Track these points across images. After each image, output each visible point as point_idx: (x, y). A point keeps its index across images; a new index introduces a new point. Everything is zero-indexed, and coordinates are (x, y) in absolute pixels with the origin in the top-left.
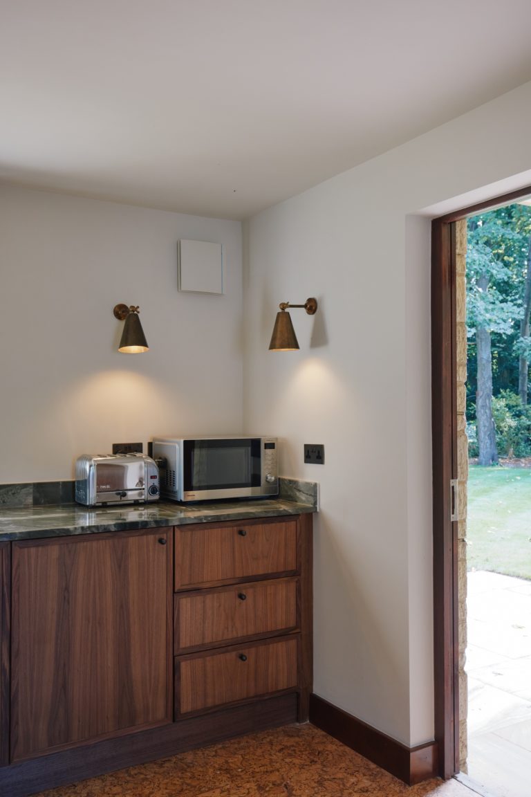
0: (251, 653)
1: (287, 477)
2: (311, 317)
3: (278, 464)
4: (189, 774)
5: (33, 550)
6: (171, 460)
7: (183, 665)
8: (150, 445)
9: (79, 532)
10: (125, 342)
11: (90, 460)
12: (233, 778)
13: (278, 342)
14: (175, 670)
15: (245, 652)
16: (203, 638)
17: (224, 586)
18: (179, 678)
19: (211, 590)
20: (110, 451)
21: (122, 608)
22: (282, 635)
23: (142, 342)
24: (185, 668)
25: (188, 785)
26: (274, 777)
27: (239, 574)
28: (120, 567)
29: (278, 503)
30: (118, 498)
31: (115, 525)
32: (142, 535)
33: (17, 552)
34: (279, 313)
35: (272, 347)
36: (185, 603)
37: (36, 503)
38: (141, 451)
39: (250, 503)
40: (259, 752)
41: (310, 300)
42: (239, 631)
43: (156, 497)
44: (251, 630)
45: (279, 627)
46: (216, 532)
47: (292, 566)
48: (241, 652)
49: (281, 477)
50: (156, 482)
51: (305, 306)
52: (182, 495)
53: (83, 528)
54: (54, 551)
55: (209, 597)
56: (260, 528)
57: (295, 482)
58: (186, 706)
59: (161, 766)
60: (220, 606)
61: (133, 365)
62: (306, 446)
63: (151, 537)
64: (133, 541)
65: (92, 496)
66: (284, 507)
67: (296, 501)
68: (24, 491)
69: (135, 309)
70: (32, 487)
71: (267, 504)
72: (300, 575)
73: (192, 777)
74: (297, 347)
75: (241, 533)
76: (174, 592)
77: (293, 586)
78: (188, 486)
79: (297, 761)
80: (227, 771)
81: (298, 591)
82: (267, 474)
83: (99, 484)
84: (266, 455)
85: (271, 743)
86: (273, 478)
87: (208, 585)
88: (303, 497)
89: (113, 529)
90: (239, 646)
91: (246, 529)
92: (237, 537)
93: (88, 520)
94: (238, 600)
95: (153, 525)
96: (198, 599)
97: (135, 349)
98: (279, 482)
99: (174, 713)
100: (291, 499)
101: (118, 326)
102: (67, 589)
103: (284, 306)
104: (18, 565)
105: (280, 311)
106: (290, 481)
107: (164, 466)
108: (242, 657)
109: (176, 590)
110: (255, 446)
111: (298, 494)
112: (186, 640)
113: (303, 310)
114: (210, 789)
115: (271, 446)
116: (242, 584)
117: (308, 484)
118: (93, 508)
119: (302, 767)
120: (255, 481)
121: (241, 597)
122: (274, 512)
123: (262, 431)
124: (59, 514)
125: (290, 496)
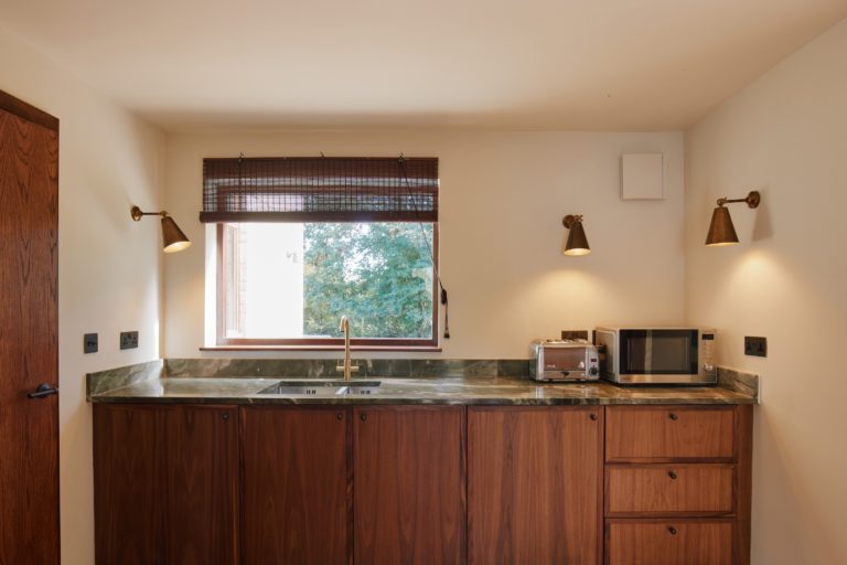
0: (681, 528)
1: (726, 367)
2: (754, 211)
3: (717, 355)
5: (483, 414)
6: (609, 346)
7: (613, 527)
8: (594, 332)
9: (520, 403)
10: (570, 245)
11: (539, 343)
13: (715, 237)
14: (606, 529)
15: (675, 526)
16: (633, 505)
17: (652, 463)
18: (609, 537)
19: (642, 465)
20: (560, 337)
21: (557, 470)
22: (717, 517)
23: (585, 245)
24: (615, 529)
27: (670, 454)
28: (555, 435)
29: (717, 391)
30: (562, 376)
31: (551, 400)
32: (575, 410)
33: (470, 412)
34: (716, 210)
35: (709, 241)
36: (616, 475)
37: (500, 375)
38: (586, 339)
39: (687, 389)
41: (752, 194)
42: (669, 505)
43: (596, 377)
44: (682, 507)
45: (713, 509)
46: (647, 414)
47: (728, 453)
48: (670, 525)
49: (721, 366)
50: (596, 365)
51: (746, 200)
52: (619, 378)
53: (523, 400)
54: (500, 416)
55: (639, 473)
56: (692, 414)
57: (734, 373)
58: (616, 561)
60: (650, 481)
61: (577, 264)
62: (747, 338)
63: (583, 413)
64: (568, 415)
65: (541, 373)
66: (719, 396)
67: (734, 391)
68: (491, 366)
69: (579, 218)
70: (496, 365)
71: (702, 391)
72: (737, 463)
74: (736, 240)
75: (672, 417)
76: (605, 463)
77: (728, 473)
78: (624, 370)
81: (735, 479)
82: (705, 364)
83: (546, 363)
84: (704, 348)
86: (711, 367)
87: (637, 461)
88: (742, 388)
89: (549, 403)
90: (671, 519)
91: (678, 414)
92: (668, 420)
93: (539, 393)
94: (669, 478)
95: (585, 403)
96: (628, 472)
97: (578, 252)
98: (718, 371)
100: (730, 388)
101: (564, 233)
102: (510, 447)
103: (721, 202)
104: (472, 425)
105: (717, 206)
106: (729, 372)
107: (603, 351)
108: (671, 530)
109: (607, 461)
110: (692, 337)
111: (737, 384)
112: (615, 505)
113: (745, 204)
115: (706, 337)
116: (673, 464)
117: (747, 375)
118: (542, 383)
120: (693, 369)
121: (672, 475)
122: (707, 400)
123: (702, 323)
124: (513, 386)
125: (729, 386)
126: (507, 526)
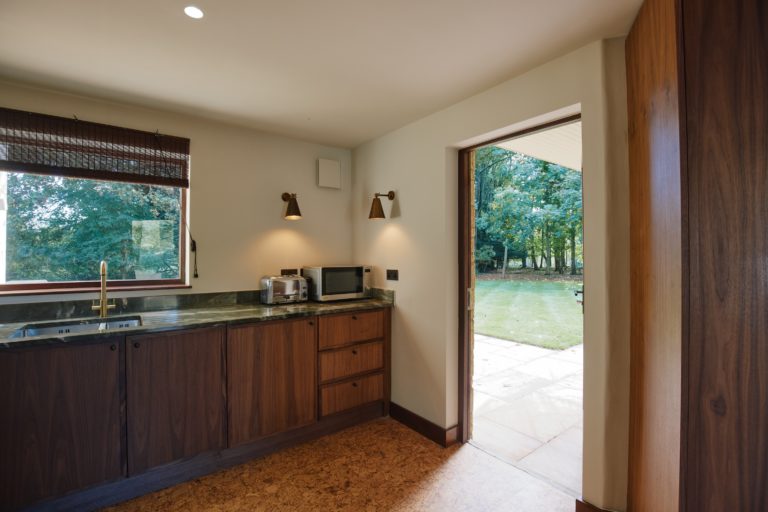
0: (359, 383)
1: (377, 287)
2: (391, 202)
3: (371, 280)
4: (328, 449)
5: (239, 330)
6: (314, 277)
7: (323, 390)
8: (302, 270)
10: (289, 213)
11: (269, 279)
12: (352, 450)
13: (374, 215)
14: (319, 393)
15: (356, 382)
16: (334, 376)
17: (345, 347)
18: (321, 398)
19: (339, 349)
20: (280, 274)
21: (290, 361)
22: (376, 372)
23: (298, 213)
24: (324, 392)
25: (328, 455)
26: (374, 448)
27: (353, 340)
28: (288, 339)
29: (373, 301)
30: (284, 300)
31: (285, 315)
32: (301, 321)
33: (229, 330)
34: (374, 199)
35: (370, 217)
36: (324, 357)
37: (239, 302)
38: (297, 274)
40: (364, 433)
41: (390, 192)
42: (353, 371)
43: (306, 299)
44: (359, 370)
45: (374, 368)
46: (341, 319)
47: (381, 335)
48: (354, 382)
49: (373, 287)
50: (306, 291)
51: (388, 196)
52: (322, 298)
53: (266, 317)
54: (251, 330)
55: (337, 353)
56: (364, 315)
57: (382, 290)
58: (325, 412)
59: (312, 445)
60: (343, 358)
61: (292, 226)
62: (388, 271)
63: (305, 322)
64: (296, 324)
65: (270, 299)
66: (376, 304)
67: (383, 301)
68: (231, 296)
69: (294, 196)
70: (235, 295)
71: (366, 302)
72: (384, 340)
73: (330, 450)
74: (383, 216)
75: (354, 318)
76: (318, 351)
77: (381, 346)
78: (324, 293)
79: (385, 438)
80: (348, 446)
81: (384, 348)
82: (366, 285)
83: (275, 291)
84: (366, 276)
85: (370, 429)
86: (369, 288)
87: (336, 347)
88: (386, 298)
89: (284, 317)
90: (353, 379)
91: (357, 316)
92: (352, 320)
93: (268, 313)
94: (353, 355)
95: (307, 315)
96: (331, 355)
97: (294, 217)
98: (372, 290)
99: (319, 416)
100: (379, 299)
101: (284, 204)
102: (258, 351)
103: (377, 195)
104: (231, 340)
105: (375, 197)
106: (379, 290)
107: (310, 282)
108: (355, 385)
109: (321, 348)
110: (359, 271)
111: (383, 296)
112: (324, 377)
113: (387, 198)
114: (340, 457)
115: (368, 271)
116: (355, 345)
117: (389, 291)
118: (271, 305)
119: (388, 441)
120: (359, 289)
121: (354, 352)
122: (371, 306)
124: (252, 309)
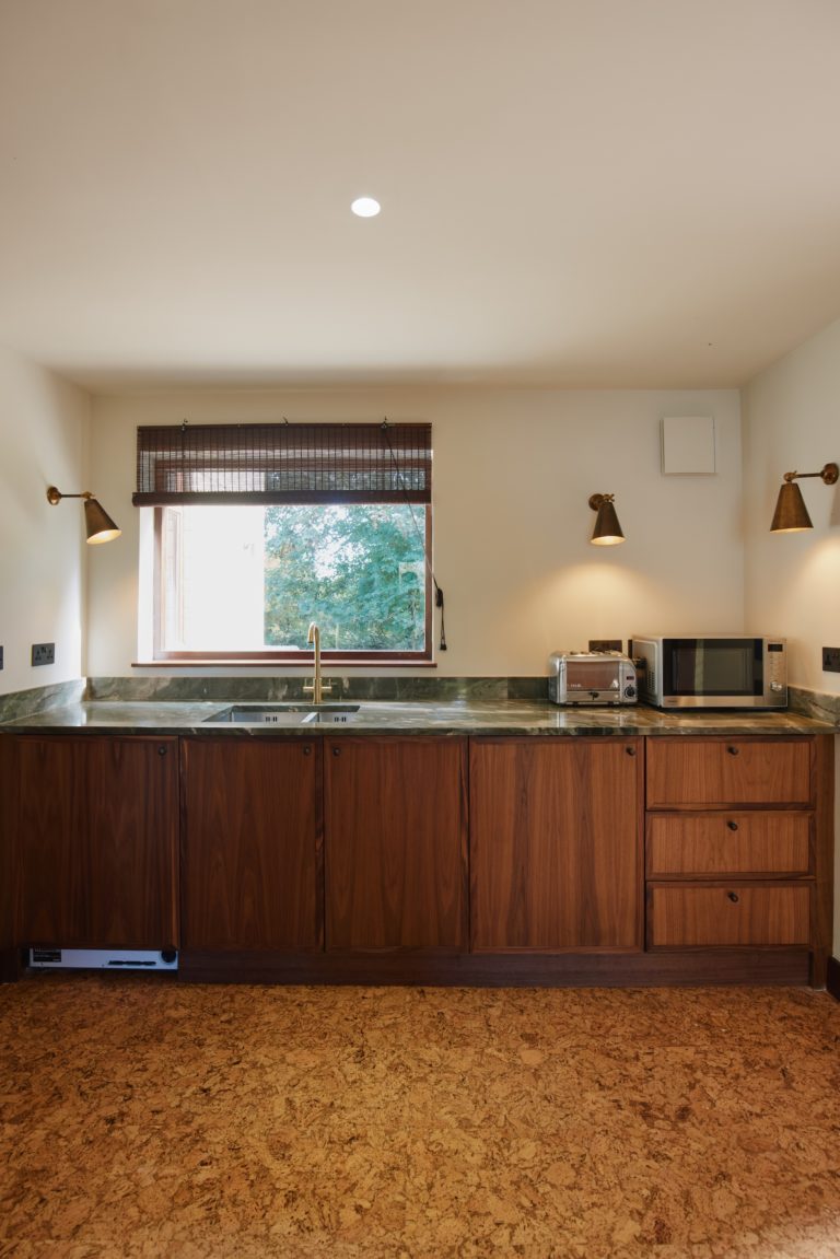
0: (745, 895)
1: (799, 686)
2: (831, 489)
3: (787, 671)
4: (660, 1017)
5: (490, 747)
6: (650, 659)
7: (657, 892)
8: (630, 642)
9: (536, 733)
10: (598, 533)
11: (560, 657)
12: (713, 1038)
13: (782, 521)
14: (647, 896)
15: (737, 892)
16: (682, 866)
17: (708, 811)
18: (652, 906)
19: (693, 813)
20: (587, 648)
21: (585, 819)
22: (789, 879)
23: (617, 532)
24: (659, 895)
25: (657, 1030)
26: (768, 1054)
27: (729, 799)
28: (582, 774)
29: (787, 717)
30: (591, 698)
31: (576, 729)
32: (607, 743)
33: (474, 748)
34: (783, 486)
35: (775, 526)
36: (660, 825)
37: (511, 696)
38: (620, 650)
39: (750, 714)
40: (752, 1013)
41: (829, 466)
42: (728, 865)
43: (634, 699)
44: (745, 867)
45: (784, 869)
46: (698, 748)
47: (803, 797)
48: (731, 889)
49: (791, 685)
50: (633, 683)
51: (822, 475)
52: (662, 701)
53: (540, 729)
54: (511, 750)
55: (689, 822)
56: (757, 746)
57: (810, 694)
58: (660, 936)
59: (630, 996)
60: (704, 833)
61: (607, 556)
62: (825, 650)
63: (617, 746)
64: (597, 748)
65: (562, 694)
66: (791, 723)
67: (811, 717)
68: (499, 684)
69: (609, 497)
70: (506, 684)
71: (770, 717)
72: (814, 809)
73: (663, 1022)
74: (808, 524)
75: (731, 750)
76: (645, 810)
77: (804, 822)
78: (670, 690)
79: (802, 1041)
80: (708, 1026)
81: (812, 830)
82: (772, 680)
83: (569, 681)
84: (771, 661)
85: (770, 1006)
86: (780, 687)
87: (689, 807)
88: (821, 713)
89: (573, 733)
90: (731, 883)
91: (738, 747)
92: (726, 755)
93: (561, 721)
94: (728, 829)
95: (620, 733)
96: (676, 821)
97: (609, 540)
98: (789, 692)
99: (646, 944)
100: (804, 713)
101: (591, 517)
102: (525, 790)
103: (790, 477)
104: (475, 762)
105: (785, 482)
106: (803, 692)
107: (642, 665)
108: (732, 896)
109: (648, 807)
110: (756, 648)
111: (813, 708)
112: (659, 865)
113: (820, 479)
114: (682, 1044)
115: (772, 648)
116: (735, 811)
117: (826, 698)
118: (564, 706)
119: (809, 1052)
120: (757, 689)
121: (731, 826)
122: (776, 729)
123: (768, 631)
124: (528, 711)
125: (802, 710)
126: (521, 890)
